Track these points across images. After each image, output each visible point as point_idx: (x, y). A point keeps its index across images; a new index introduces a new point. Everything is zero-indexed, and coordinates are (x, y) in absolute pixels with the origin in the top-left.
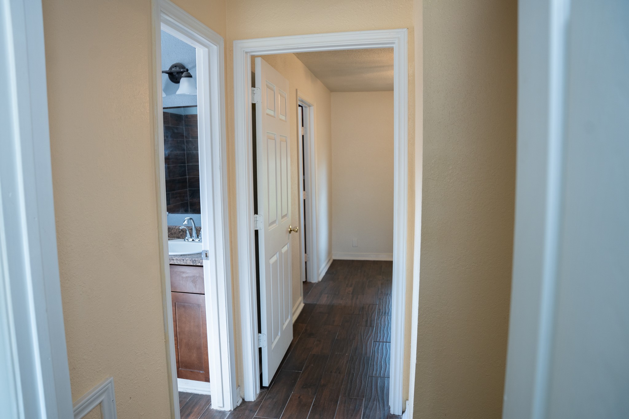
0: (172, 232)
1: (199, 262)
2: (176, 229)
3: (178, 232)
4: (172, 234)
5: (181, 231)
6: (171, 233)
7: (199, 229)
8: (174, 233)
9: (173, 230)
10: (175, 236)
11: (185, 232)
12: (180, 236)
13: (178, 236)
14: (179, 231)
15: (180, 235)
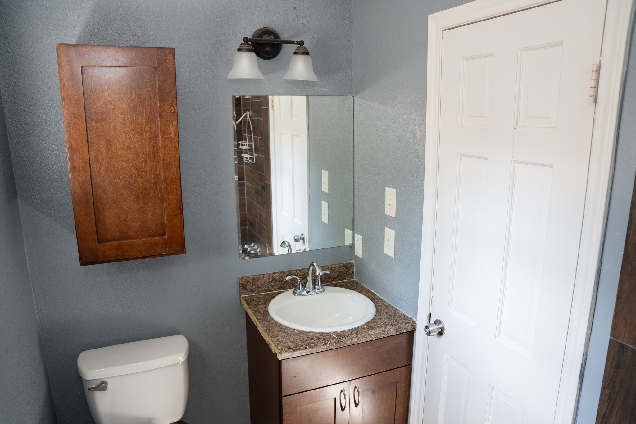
0: (258, 285)
1: (405, 328)
2: (265, 279)
3: (267, 283)
4: (258, 287)
5: (272, 281)
6: (256, 286)
7: (299, 273)
8: (262, 285)
9: (260, 281)
10: (263, 289)
11: (278, 281)
12: (272, 287)
13: (267, 289)
14: (270, 282)
15: (270, 287)
